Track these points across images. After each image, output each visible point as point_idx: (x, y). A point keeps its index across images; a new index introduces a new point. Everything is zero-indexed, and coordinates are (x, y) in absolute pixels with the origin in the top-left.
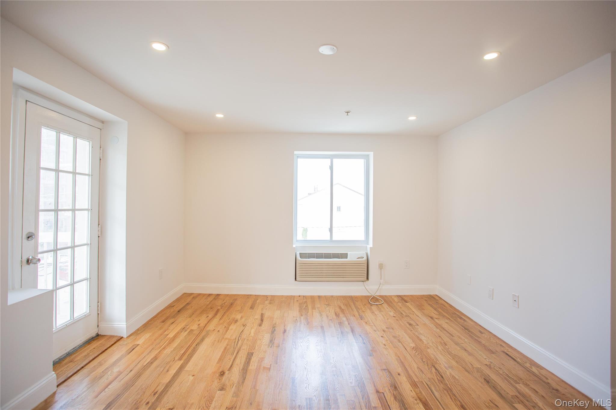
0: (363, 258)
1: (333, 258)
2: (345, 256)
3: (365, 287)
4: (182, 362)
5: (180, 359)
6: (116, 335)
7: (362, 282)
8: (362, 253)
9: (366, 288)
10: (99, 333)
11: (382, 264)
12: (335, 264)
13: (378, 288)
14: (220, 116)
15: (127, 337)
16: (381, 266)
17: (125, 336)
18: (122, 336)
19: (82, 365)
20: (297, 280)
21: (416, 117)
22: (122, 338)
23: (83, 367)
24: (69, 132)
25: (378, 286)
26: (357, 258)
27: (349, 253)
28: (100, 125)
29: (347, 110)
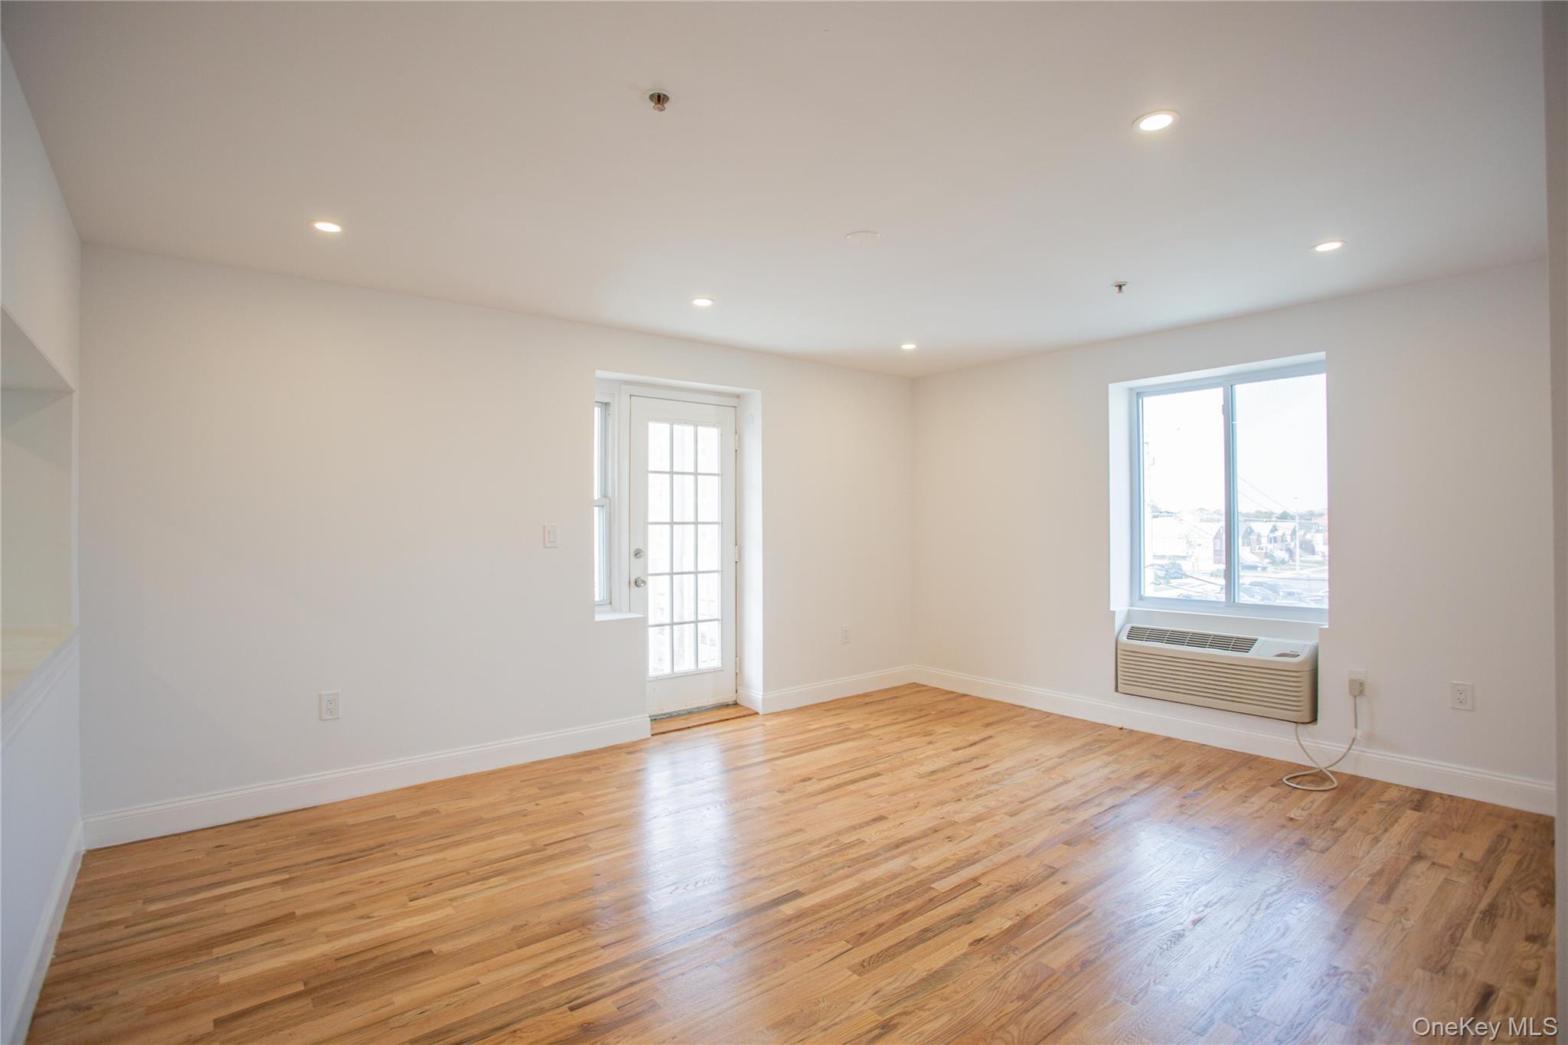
0: (1298, 655)
1: (1211, 646)
2: (1245, 644)
3: (1299, 740)
4: (783, 754)
5: (783, 752)
6: (753, 708)
7: (1295, 724)
8: (1302, 646)
9: (1302, 742)
10: (738, 702)
11: (1361, 684)
12: (1211, 663)
13: (1345, 750)
14: (909, 347)
15: (763, 715)
16: (1358, 689)
17: (761, 713)
18: (758, 711)
19: (689, 725)
20: (1119, 690)
21: (1343, 241)
22: (757, 713)
23: (689, 728)
24: (685, 422)
25: (1348, 746)
26: (1278, 656)
27: (1261, 639)
28: (733, 402)
29: (1121, 280)
